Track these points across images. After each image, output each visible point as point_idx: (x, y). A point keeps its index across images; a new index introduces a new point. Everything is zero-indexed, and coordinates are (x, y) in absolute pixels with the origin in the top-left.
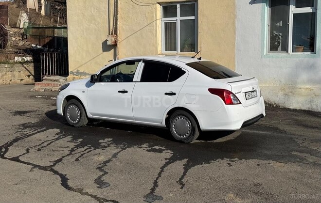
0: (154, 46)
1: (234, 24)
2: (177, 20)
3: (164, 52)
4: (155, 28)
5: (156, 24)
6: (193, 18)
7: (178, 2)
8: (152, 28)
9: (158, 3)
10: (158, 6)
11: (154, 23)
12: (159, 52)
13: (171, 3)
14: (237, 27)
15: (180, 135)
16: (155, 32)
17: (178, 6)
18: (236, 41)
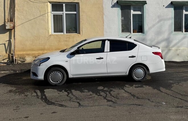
0: (46, 29)
1: (103, 18)
2: (63, 13)
3: (53, 33)
4: (47, 17)
5: (48, 15)
7: (64, 3)
8: (45, 18)
9: (49, 2)
11: (46, 15)
12: (50, 34)
13: (59, 2)
14: (104, 20)
15: (138, 78)
17: (64, 5)
18: (104, 27)
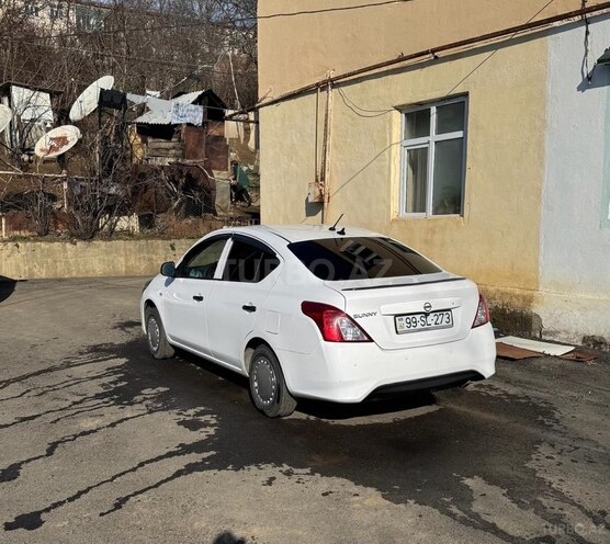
0: (385, 202)
1: (540, 144)
2: (429, 142)
3: (403, 214)
4: (387, 163)
5: (390, 154)
6: (459, 134)
7: (432, 102)
8: (382, 163)
9: (396, 108)
10: (396, 113)
11: (386, 153)
12: (393, 216)
13: (420, 104)
15: (263, 399)
16: (387, 172)
17: (433, 110)
